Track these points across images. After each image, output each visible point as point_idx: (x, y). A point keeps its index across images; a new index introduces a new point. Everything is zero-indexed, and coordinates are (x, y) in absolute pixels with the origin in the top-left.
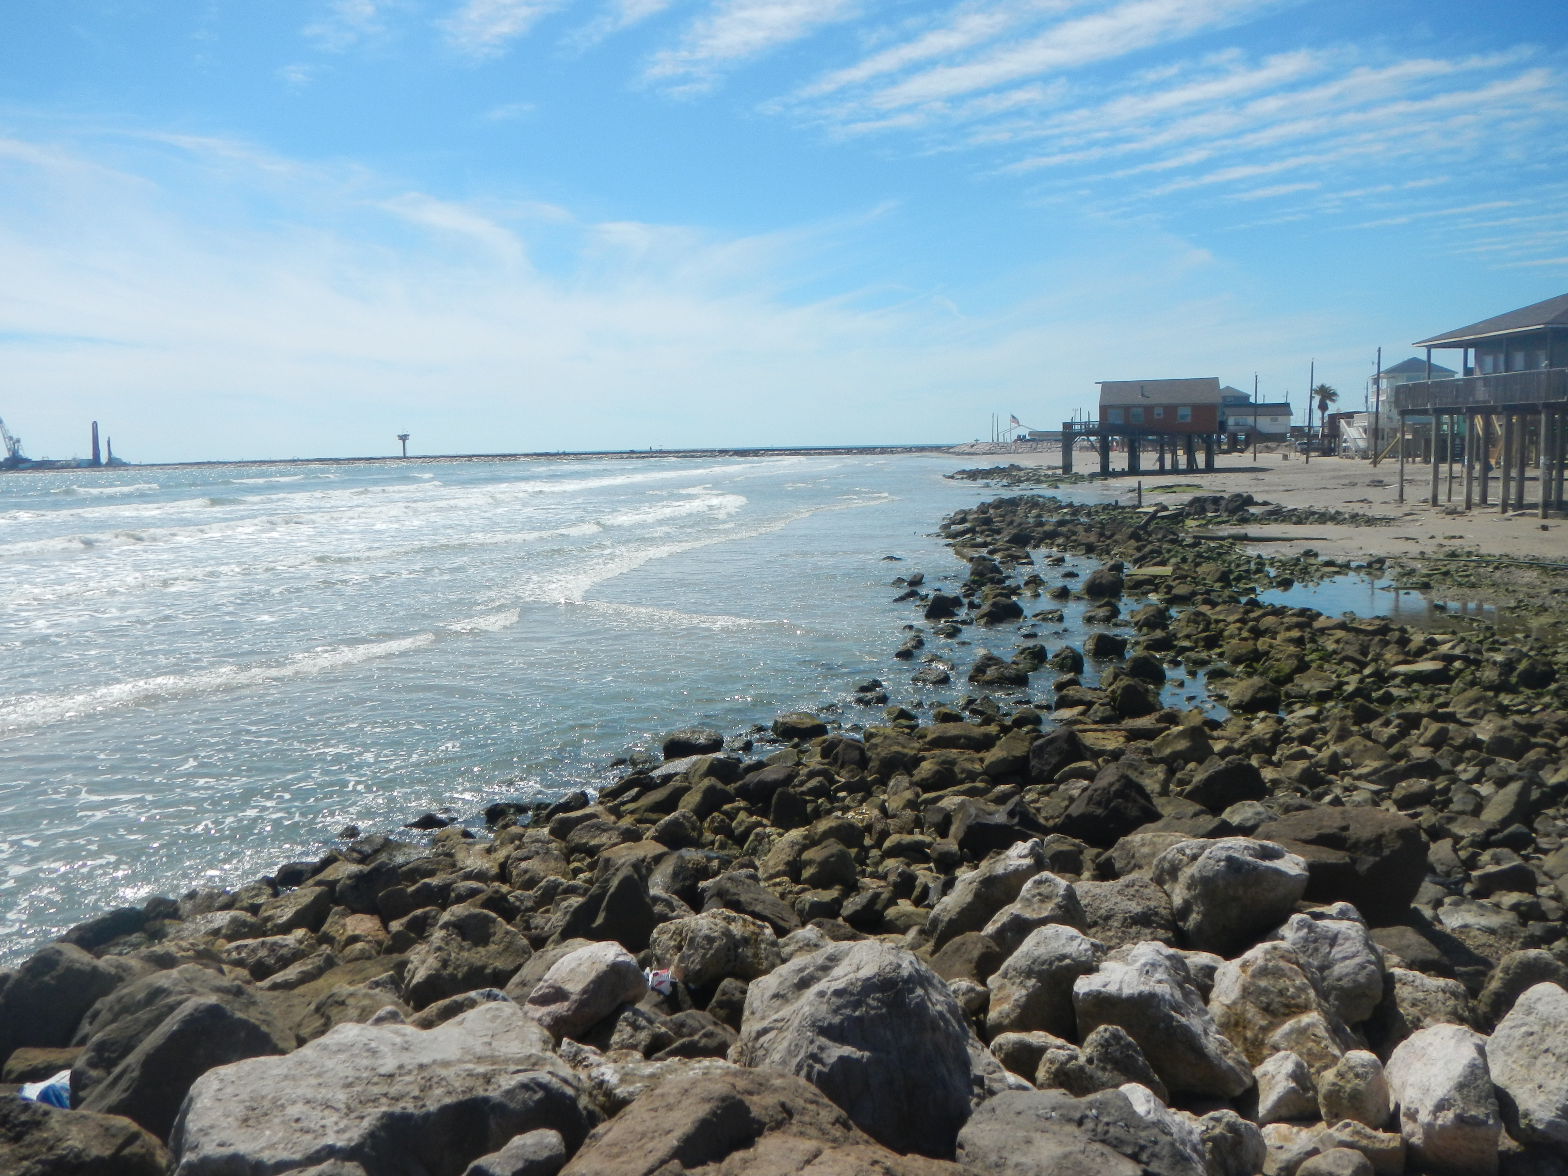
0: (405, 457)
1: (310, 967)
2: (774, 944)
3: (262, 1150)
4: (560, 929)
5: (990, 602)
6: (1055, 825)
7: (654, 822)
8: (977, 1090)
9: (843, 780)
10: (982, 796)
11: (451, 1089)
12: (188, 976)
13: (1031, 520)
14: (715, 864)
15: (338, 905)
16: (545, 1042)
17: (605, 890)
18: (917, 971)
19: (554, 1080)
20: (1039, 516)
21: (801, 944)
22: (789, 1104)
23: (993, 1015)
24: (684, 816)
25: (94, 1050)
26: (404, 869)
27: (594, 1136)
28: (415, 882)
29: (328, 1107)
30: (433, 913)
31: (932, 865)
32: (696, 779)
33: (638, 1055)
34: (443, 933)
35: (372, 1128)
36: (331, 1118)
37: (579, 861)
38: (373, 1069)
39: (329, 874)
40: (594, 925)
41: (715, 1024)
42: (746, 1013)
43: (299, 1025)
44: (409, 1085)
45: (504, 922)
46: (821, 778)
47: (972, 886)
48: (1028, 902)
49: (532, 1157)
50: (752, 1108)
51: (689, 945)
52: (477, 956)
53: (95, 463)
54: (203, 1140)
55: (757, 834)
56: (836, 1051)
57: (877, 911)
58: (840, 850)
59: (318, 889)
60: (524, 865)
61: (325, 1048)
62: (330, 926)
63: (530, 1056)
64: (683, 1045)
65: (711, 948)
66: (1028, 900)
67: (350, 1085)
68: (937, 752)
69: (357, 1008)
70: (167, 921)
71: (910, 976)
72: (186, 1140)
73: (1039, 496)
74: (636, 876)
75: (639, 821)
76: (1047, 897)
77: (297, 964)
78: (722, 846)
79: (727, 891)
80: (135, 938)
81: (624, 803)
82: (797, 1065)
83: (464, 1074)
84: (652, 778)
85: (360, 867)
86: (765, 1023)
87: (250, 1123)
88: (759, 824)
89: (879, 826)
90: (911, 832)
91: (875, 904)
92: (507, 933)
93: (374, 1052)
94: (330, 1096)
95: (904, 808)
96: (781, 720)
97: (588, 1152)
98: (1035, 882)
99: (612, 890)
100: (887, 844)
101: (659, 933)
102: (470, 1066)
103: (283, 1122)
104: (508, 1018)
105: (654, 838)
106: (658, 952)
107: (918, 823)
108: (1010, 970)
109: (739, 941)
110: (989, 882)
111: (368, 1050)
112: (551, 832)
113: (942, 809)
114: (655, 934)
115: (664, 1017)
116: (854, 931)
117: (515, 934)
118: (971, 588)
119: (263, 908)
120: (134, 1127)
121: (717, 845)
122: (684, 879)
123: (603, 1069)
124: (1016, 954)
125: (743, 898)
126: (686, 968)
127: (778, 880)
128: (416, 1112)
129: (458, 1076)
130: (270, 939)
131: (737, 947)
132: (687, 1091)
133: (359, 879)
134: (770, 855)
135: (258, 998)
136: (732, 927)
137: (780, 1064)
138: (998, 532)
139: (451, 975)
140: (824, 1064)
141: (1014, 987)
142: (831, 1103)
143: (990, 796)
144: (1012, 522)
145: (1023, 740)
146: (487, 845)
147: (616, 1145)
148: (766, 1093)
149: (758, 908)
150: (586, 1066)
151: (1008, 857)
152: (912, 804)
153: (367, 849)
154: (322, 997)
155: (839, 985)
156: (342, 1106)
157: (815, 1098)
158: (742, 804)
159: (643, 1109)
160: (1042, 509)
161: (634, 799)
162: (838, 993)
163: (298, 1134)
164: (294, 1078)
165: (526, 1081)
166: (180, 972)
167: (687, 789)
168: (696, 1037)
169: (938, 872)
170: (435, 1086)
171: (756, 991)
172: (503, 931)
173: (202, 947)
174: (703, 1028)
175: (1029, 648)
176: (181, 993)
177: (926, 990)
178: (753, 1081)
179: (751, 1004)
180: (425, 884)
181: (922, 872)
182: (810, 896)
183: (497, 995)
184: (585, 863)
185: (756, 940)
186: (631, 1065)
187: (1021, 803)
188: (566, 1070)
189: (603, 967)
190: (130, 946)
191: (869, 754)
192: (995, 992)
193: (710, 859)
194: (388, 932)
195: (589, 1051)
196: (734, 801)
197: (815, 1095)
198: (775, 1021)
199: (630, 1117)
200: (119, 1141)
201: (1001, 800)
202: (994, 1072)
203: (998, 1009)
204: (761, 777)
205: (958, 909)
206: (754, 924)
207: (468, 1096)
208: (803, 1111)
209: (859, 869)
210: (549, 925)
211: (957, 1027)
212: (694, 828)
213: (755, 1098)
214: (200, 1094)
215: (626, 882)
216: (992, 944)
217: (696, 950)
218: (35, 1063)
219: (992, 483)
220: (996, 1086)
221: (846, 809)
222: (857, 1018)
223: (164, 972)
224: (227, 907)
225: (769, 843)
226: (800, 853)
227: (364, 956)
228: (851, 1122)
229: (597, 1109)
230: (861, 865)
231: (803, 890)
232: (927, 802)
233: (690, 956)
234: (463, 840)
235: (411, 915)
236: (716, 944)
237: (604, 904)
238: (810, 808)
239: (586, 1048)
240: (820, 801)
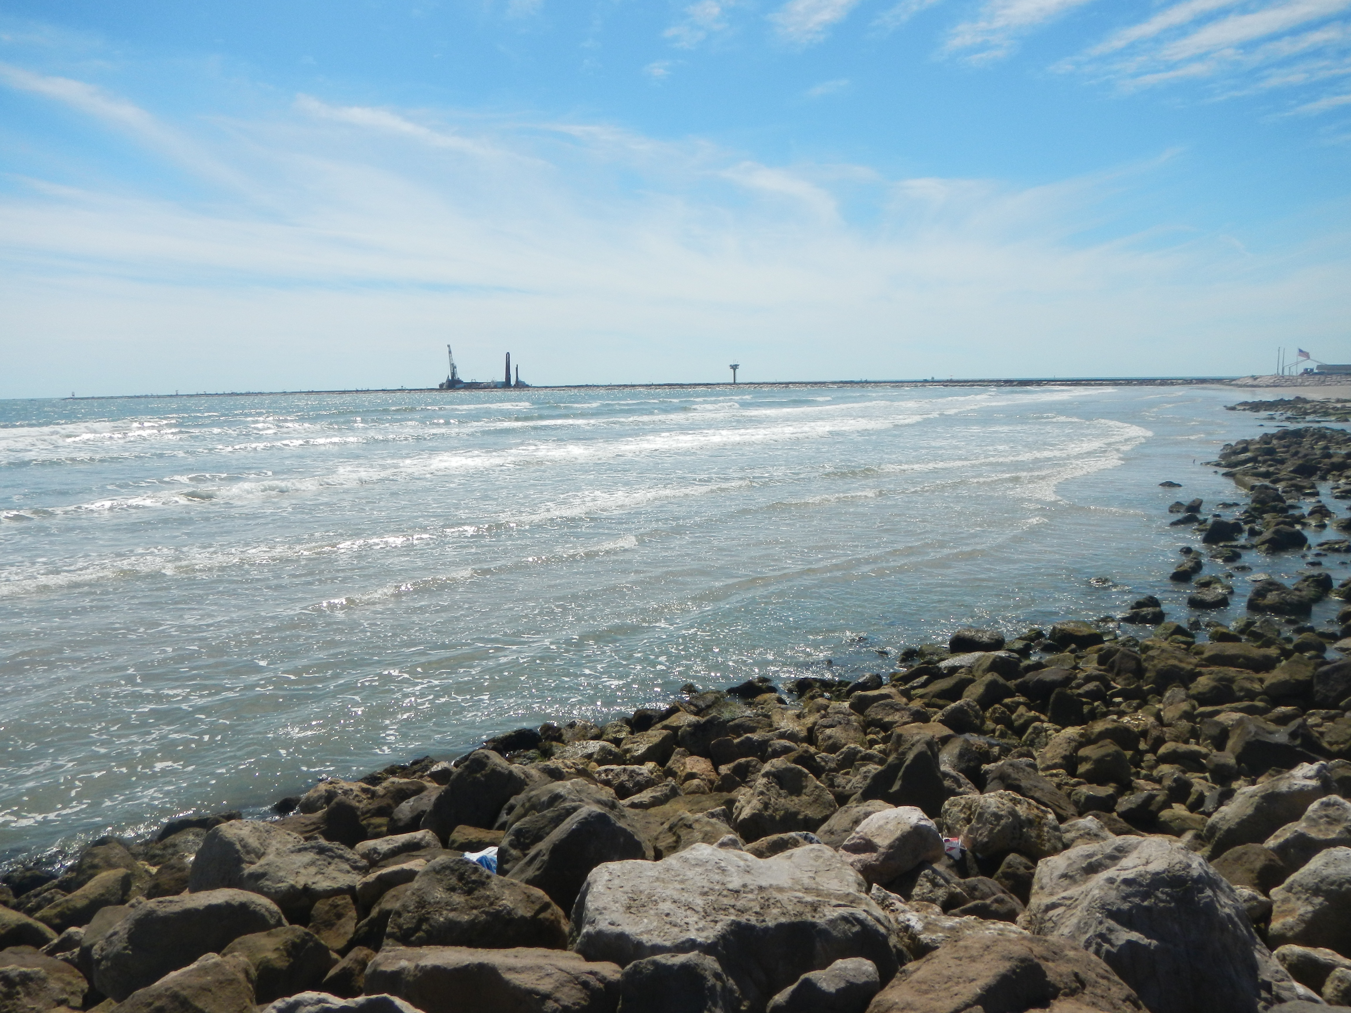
0: (735, 383)
1: (659, 794)
2: (1056, 829)
3: (641, 933)
4: (860, 791)
5: (1272, 529)
6: (1340, 750)
7: (941, 707)
8: (1264, 994)
9: (1119, 687)
10: (1261, 715)
11: (785, 911)
12: (578, 788)
13: (1318, 452)
14: (996, 750)
15: (680, 747)
16: (859, 884)
17: (901, 760)
18: (1206, 873)
19: (869, 918)
20: (1326, 448)
21: (1082, 832)
22: (1082, 975)
23: (1276, 925)
24: (968, 704)
25: (514, 835)
26: (731, 723)
27: (904, 971)
28: (739, 736)
29: (690, 908)
30: (754, 763)
31: (1207, 774)
32: (980, 672)
33: (937, 909)
34: (765, 780)
35: (724, 931)
36: (693, 918)
37: (874, 733)
38: (723, 884)
39: (673, 721)
40: (892, 791)
41: (1004, 892)
42: (1035, 887)
43: (657, 839)
44: (750, 901)
45: (814, 778)
46: (1097, 683)
47: (1252, 800)
48: (1313, 822)
49: (852, 980)
50: (1048, 973)
51: (977, 819)
52: (792, 803)
53: (507, 384)
54: (598, 917)
55: (1035, 728)
56: (1124, 936)
57: (1152, 811)
58: (1116, 751)
59: (665, 732)
60: (828, 731)
61: (686, 860)
62: (674, 763)
63: (848, 894)
64: (976, 906)
65: (998, 825)
66: (1314, 820)
67: (705, 894)
68: (1215, 669)
69: (701, 832)
70: (554, 743)
71: (1200, 876)
72: (586, 915)
73: (1327, 429)
74: (929, 753)
75: (928, 705)
76: (1335, 820)
77: (649, 790)
78: (1003, 735)
79: (1009, 776)
80: (531, 753)
81: (914, 688)
82: (1087, 941)
83: (795, 900)
84: (940, 669)
85: (697, 718)
86: (1054, 899)
87: (632, 910)
88: (1037, 719)
89: (1155, 733)
90: (1186, 742)
91: (1150, 805)
92: (817, 787)
93: (723, 870)
94: (691, 900)
95: (1180, 718)
96: (1059, 626)
97: (899, 985)
98: (1322, 803)
99: (908, 762)
100: (1162, 750)
101: (950, 805)
102: (800, 894)
103: (657, 914)
104: (828, 860)
105: (940, 721)
106: (950, 822)
107: (1195, 734)
108: (1296, 885)
109: (1023, 821)
110: (1271, 798)
111: (719, 868)
112: (851, 706)
113: (1218, 724)
114: (946, 804)
115: (957, 879)
116: (1130, 827)
117: (823, 790)
118: (1252, 515)
119: (624, 742)
120: (547, 898)
121: (997, 733)
122: (969, 760)
123: (908, 916)
124: (1302, 870)
125: (1024, 783)
126: (975, 839)
127: (1054, 771)
128: (758, 925)
129: (791, 901)
130: (630, 767)
131: (1022, 827)
132: (988, 947)
133: (696, 727)
134: (1047, 748)
135: (627, 814)
136: (1018, 808)
137: (1069, 938)
138: (1282, 462)
139: (771, 816)
140: (1112, 945)
141: (1299, 903)
142: (1121, 981)
143: (1270, 715)
144: (1296, 453)
145: (1307, 665)
146: (797, 712)
147: (925, 983)
148: (1061, 962)
149: (1038, 794)
150: (893, 911)
151: (1293, 777)
152: (1188, 716)
153: (702, 704)
154: (673, 820)
155: (1130, 874)
156: (701, 910)
157: (1106, 974)
158: (1022, 699)
159: (948, 957)
160: (1330, 441)
161: (924, 685)
162: (1126, 882)
163: (668, 926)
164: (663, 881)
165: (846, 914)
166: (572, 784)
167: (972, 681)
168: (988, 901)
169: (1214, 781)
170: (772, 906)
171: (1045, 869)
172: (813, 785)
173: (581, 767)
174: (994, 894)
175: (1313, 576)
176: (574, 801)
177: (1214, 892)
178: (1048, 949)
179: (1040, 879)
180: (748, 738)
181: (1197, 780)
182: (1085, 790)
183: (813, 839)
184: (880, 736)
185: (1040, 823)
186: (933, 916)
187: (1303, 725)
188: (878, 912)
189: (907, 828)
190: (529, 758)
191: (1146, 664)
192: (1278, 904)
193: (991, 745)
194: (718, 774)
195: (894, 897)
196: (1013, 696)
197: (1106, 971)
198: (1064, 898)
199: (936, 961)
200: (537, 907)
201: (1283, 720)
202: (1282, 980)
203: (1281, 920)
204: (1041, 676)
205: (1237, 820)
206: (1038, 808)
207: (799, 919)
208: (1095, 984)
209: (1134, 770)
210: (850, 785)
211: (1245, 932)
212: (977, 716)
213: (1051, 964)
214: (595, 881)
215: (920, 757)
216: (1276, 858)
217: (984, 824)
218: (470, 837)
219: (1277, 415)
220: (1285, 994)
221: (1121, 714)
222: (1146, 908)
223: (560, 782)
224: (597, 737)
225: (1047, 737)
226: (1077, 749)
227: (698, 791)
228: (1140, 1002)
229: (905, 949)
230: (1136, 767)
231: (1079, 784)
232: (1203, 715)
233: (979, 829)
234: (779, 705)
235: (736, 762)
236: (1003, 822)
237: (900, 774)
238: (1086, 709)
239: (893, 895)
240: (1096, 704)
